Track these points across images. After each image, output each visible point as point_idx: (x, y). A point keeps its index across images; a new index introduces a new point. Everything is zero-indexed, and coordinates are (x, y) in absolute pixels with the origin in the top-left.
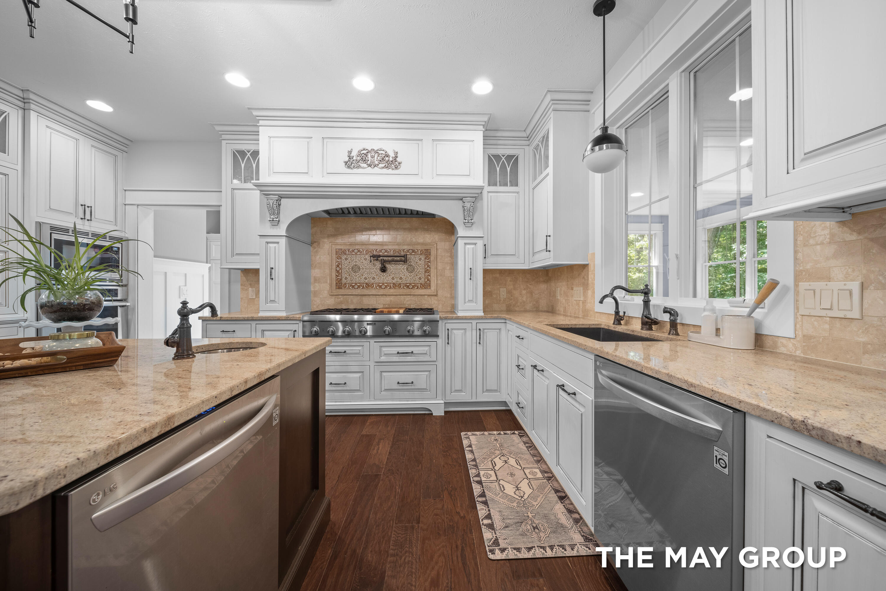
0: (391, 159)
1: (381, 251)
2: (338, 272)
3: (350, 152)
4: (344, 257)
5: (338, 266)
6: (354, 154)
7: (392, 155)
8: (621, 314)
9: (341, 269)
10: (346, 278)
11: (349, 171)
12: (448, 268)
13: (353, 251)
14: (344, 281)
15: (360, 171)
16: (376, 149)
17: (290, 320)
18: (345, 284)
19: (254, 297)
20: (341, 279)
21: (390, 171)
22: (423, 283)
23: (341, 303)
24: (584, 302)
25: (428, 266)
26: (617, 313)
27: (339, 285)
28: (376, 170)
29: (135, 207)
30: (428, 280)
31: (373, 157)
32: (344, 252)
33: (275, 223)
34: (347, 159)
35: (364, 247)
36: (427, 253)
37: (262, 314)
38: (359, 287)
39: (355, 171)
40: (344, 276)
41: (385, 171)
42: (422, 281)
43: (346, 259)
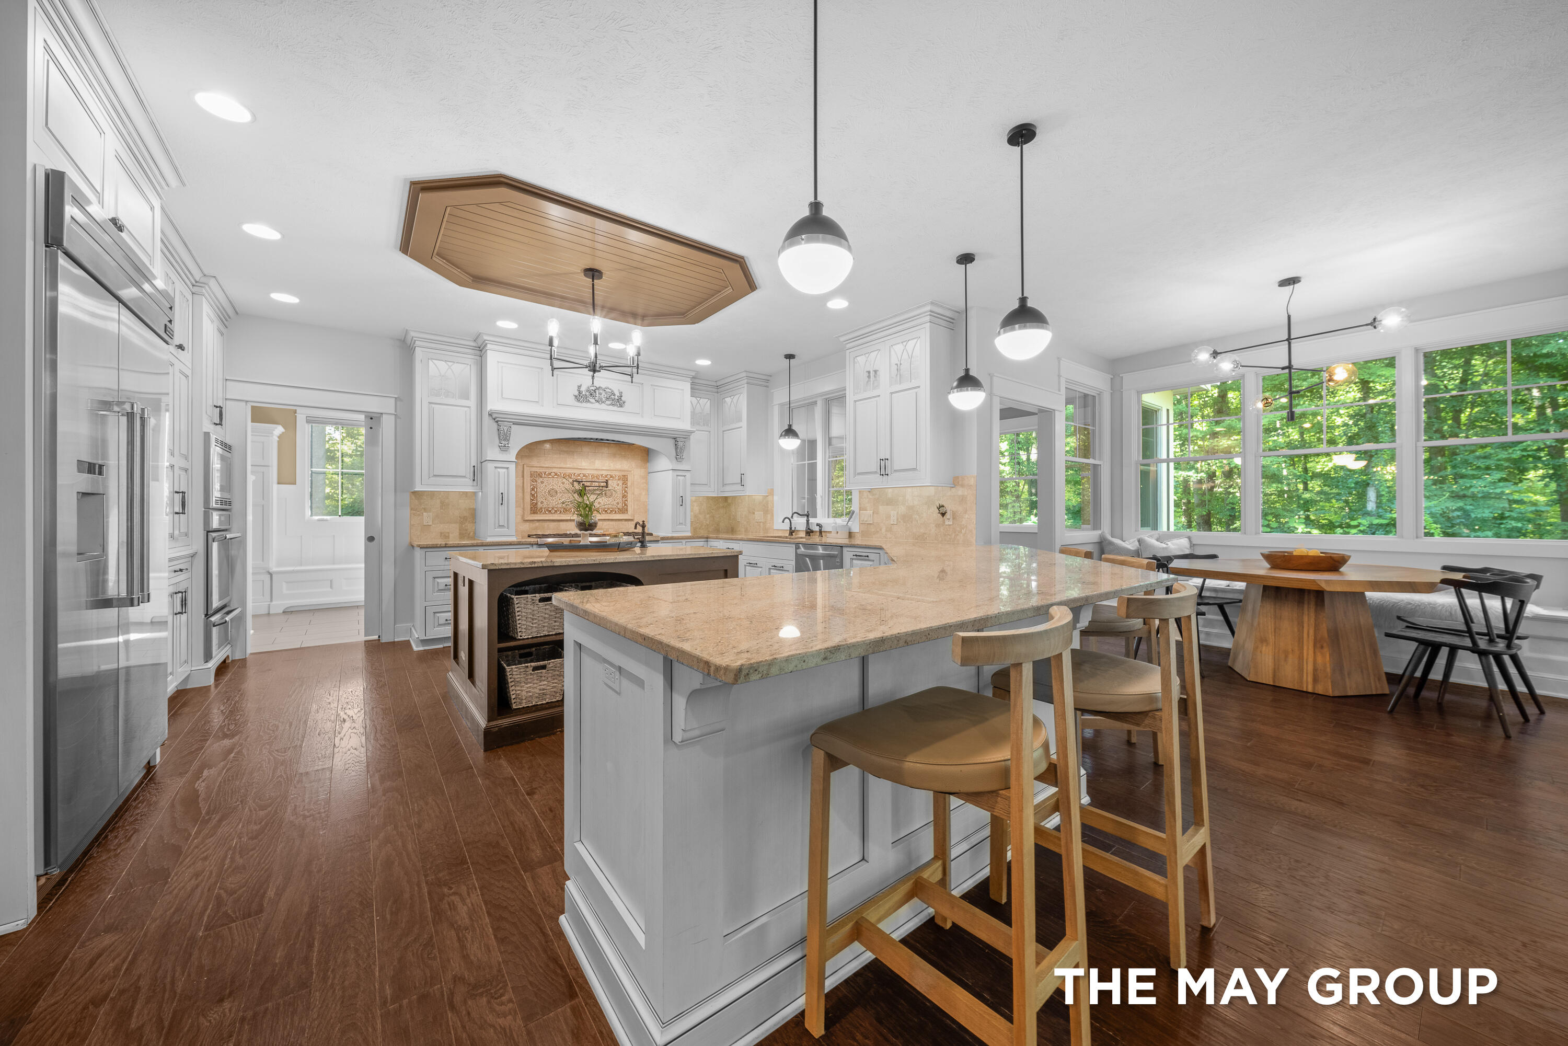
0: (616, 398)
1: (579, 475)
2: (533, 495)
3: (579, 387)
4: (540, 480)
5: (533, 489)
6: (583, 389)
7: (617, 394)
8: (793, 529)
9: (536, 492)
10: (542, 503)
11: (579, 404)
12: (644, 493)
13: (550, 474)
14: (539, 505)
15: (588, 405)
16: (604, 387)
17: (523, 544)
18: (541, 508)
19: (431, 524)
20: (536, 504)
21: (615, 408)
22: (621, 507)
23: (536, 528)
24: (765, 523)
25: (626, 492)
26: (791, 528)
27: (534, 509)
28: (603, 406)
29: (244, 403)
30: (625, 505)
31: (600, 394)
32: (540, 475)
33: (504, 448)
34: (577, 393)
35: (561, 471)
36: (624, 479)
37: (489, 540)
38: (556, 511)
39: (584, 404)
40: (540, 500)
41: (611, 408)
42: (620, 506)
43: (542, 482)
